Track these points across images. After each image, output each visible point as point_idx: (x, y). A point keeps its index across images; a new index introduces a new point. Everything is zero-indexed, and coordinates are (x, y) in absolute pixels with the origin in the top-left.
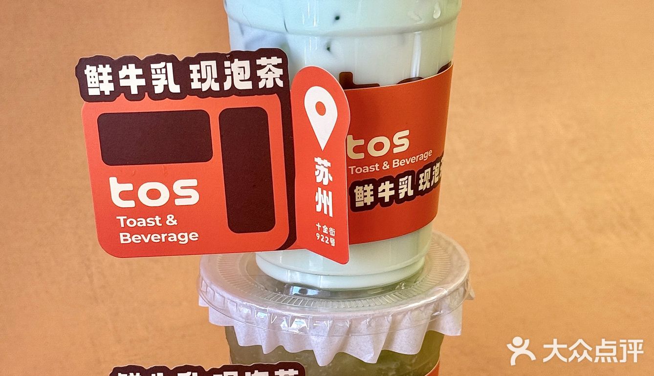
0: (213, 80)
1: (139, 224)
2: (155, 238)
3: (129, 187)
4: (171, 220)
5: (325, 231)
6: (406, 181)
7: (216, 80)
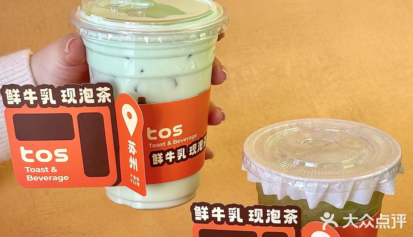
0: (74, 98)
1: (37, 171)
2: (45, 178)
3: (31, 152)
4: (54, 169)
5: (135, 178)
6: (182, 151)
7: (75, 98)
